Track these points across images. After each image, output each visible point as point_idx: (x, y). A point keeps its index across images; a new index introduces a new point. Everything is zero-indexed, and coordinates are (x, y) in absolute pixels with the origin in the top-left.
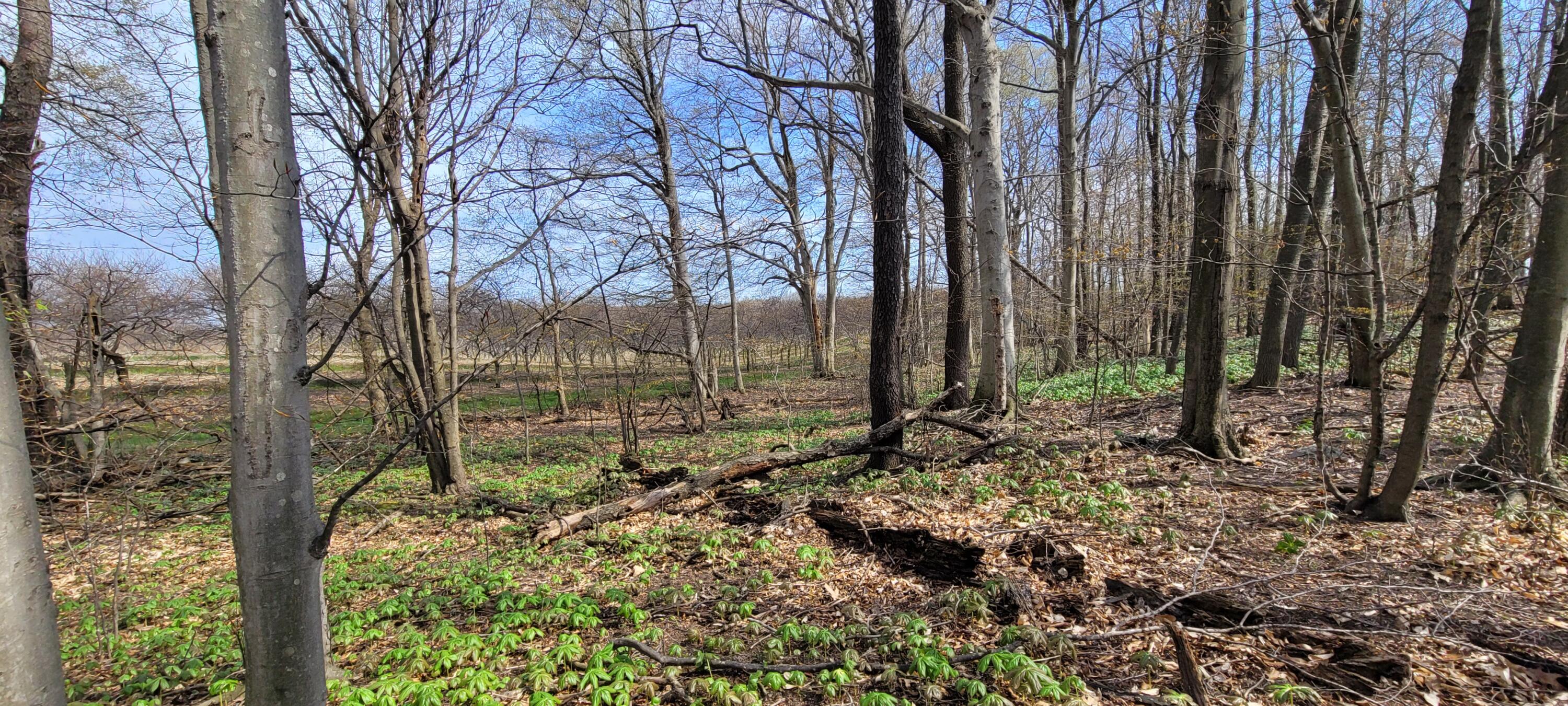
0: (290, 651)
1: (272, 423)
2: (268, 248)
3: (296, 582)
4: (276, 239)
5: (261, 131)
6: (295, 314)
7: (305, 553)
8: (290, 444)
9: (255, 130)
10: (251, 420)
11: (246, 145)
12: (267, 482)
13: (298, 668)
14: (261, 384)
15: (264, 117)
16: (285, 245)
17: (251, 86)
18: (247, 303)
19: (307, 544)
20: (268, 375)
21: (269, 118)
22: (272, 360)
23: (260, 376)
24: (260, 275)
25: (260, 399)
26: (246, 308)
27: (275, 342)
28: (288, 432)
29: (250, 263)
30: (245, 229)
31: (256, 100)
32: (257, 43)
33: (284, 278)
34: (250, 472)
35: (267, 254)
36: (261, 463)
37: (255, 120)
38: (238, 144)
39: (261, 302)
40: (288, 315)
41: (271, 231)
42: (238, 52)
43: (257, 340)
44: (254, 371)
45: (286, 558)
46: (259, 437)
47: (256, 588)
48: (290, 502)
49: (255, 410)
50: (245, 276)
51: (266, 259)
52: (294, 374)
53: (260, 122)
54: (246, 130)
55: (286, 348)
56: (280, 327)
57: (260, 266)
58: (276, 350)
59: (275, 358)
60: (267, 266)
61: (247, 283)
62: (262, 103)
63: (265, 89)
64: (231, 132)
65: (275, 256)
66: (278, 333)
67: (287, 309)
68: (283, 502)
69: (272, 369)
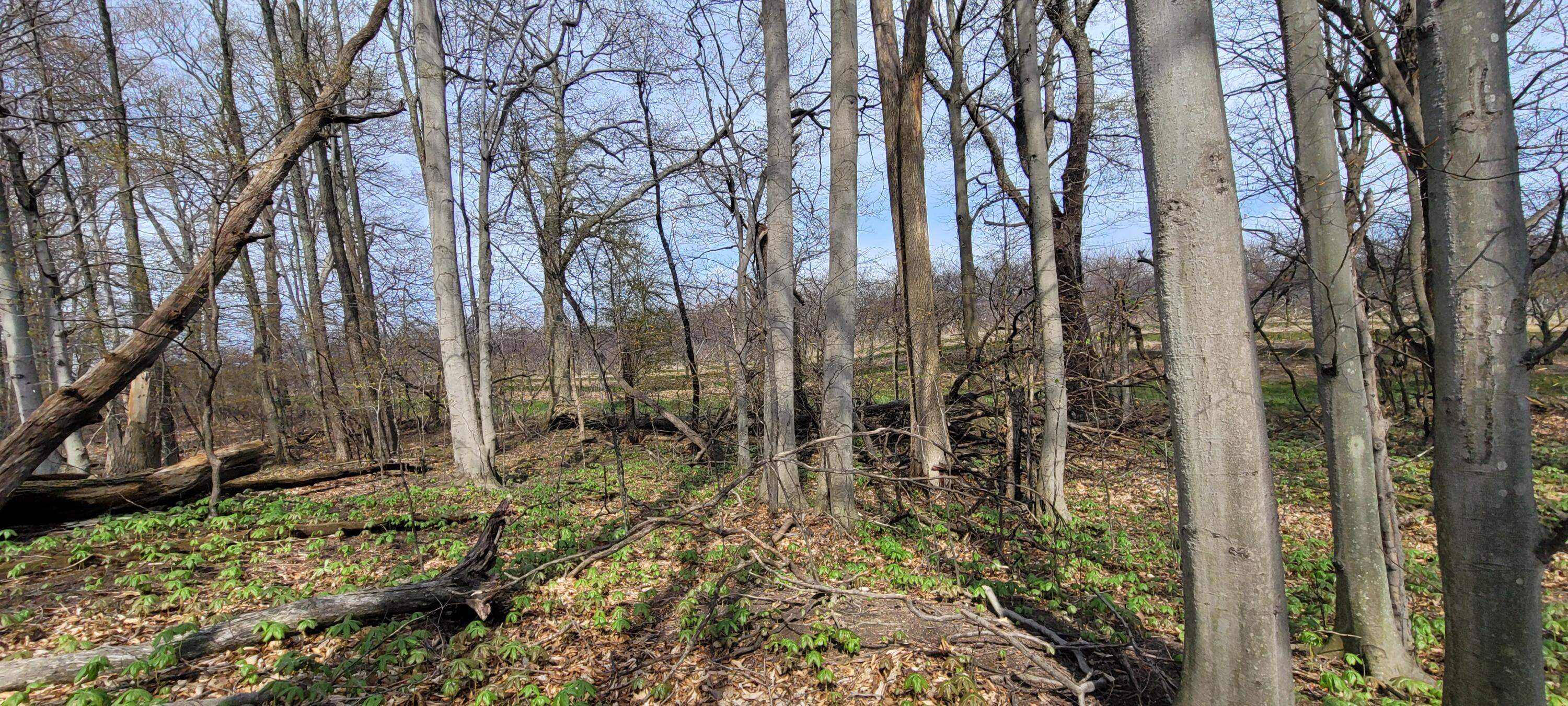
0: (1511, 652)
1: (1494, 409)
2: (1490, 226)
3: (1519, 581)
4: (1499, 214)
5: (1483, 104)
6: (1521, 293)
7: (1529, 552)
8: (1514, 433)
9: (1477, 105)
10: (1468, 403)
11: (1468, 124)
12: (1485, 468)
13: (1520, 673)
14: (1480, 367)
15: (1487, 88)
16: (1508, 220)
17: (1472, 61)
18: (1465, 285)
19: (1532, 544)
20: (1489, 359)
21: (1493, 88)
22: (1495, 343)
23: (1480, 360)
24: (1481, 255)
25: (1479, 384)
26: (1465, 290)
27: (1498, 324)
28: (1511, 420)
29: (1470, 244)
30: (1464, 210)
31: (1478, 73)
32: (1479, 15)
33: (1508, 254)
34: (1467, 456)
35: (1488, 232)
36: (1479, 448)
37: (1477, 95)
38: (1458, 125)
39: (1482, 283)
40: (1513, 294)
41: (1494, 207)
42: (1459, 30)
43: (1477, 322)
44: (1473, 354)
45: (1507, 552)
46: (1477, 421)
47: (1469, 574)
48: (1512, 494)
49: (1473, 393)
50: (1463, 259)
51: (1488, 238)
52: (1519, 358)
53: (1483, 95)
54: (1466, 107)
55: (1511, 330)
56: (1505, 307)
57: (1481, 245)
58: (1500, 332)
59: (1498, 341)
60: (1488, 244)
61: (1466, 265)
62: (1484, 75)
63: (1487, 58)
64: (1450, 116)
65: (1498, 233)
66: (1502, 314)
67: (1512, 287)
68: (1504, 493)
69: (1495, 352)
